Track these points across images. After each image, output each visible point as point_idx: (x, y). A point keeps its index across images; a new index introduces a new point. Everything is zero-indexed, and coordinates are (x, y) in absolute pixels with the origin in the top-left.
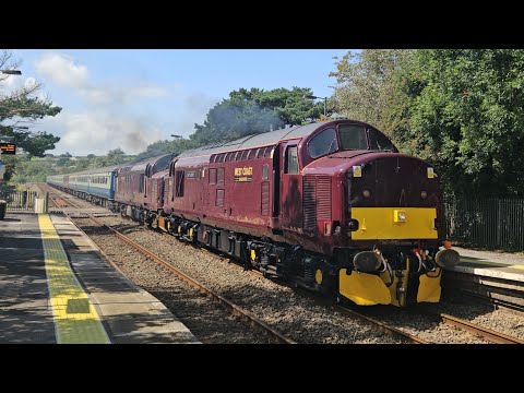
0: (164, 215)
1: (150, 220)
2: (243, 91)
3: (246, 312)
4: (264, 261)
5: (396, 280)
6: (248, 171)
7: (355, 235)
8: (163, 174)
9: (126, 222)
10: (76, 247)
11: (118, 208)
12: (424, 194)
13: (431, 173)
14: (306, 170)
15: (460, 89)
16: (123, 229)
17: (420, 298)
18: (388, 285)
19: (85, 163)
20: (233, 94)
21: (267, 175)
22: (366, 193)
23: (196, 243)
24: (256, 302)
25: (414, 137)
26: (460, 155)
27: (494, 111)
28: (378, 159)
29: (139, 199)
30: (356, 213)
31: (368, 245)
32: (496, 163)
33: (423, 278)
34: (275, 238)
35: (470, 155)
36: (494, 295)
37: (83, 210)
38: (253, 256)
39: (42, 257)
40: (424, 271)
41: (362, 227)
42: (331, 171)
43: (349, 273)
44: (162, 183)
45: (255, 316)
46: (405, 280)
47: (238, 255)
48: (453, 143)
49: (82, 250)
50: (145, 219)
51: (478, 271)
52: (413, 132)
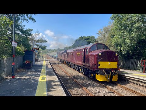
0: (65, 61)
1: (63, 62)
2: (82, 37)
3: (76, 80)
4: (82, 71)
5: (108, 76)
6: (79, 53)
7: (99, 67)
8: (65, 54)
9: (59, 62)
10: (48, 67)
11: (58, 60)
12: (115, 59)
13: (116, 54)
14: (90, 54)
15: (121, 37)
16: (58, 63)
17: (113, 80)
18: (106, 78)
19: (53, 51)
20: (80, 37)
21: (83, 54)
22: (102, 59)
23: (71, 67)
24: (79, 78)
25: (112, 46)
26: (122, 50)
27: (128, 41)
28: (105, 51)
29: (61, 58)
30: (99, 63)
31: (102, 69)
32: (130, 52)
33: (113, 76)
34: (84, 67)
35: (124, 50)
36: (129, 80)
37: (52, 60)
38: (80, 70)
39: (42, 69)
40: (114, 75)
41: (101, 66)
42: (94, 54)
43: (98, 75)
44: (65, 55)
45: (78, 81)
46: (110, 77)
47: (78, 70)
48: (120, 48)
49: (49, 67)
50: (62, 62)
51: (126, 75)
52: (112, 45)
